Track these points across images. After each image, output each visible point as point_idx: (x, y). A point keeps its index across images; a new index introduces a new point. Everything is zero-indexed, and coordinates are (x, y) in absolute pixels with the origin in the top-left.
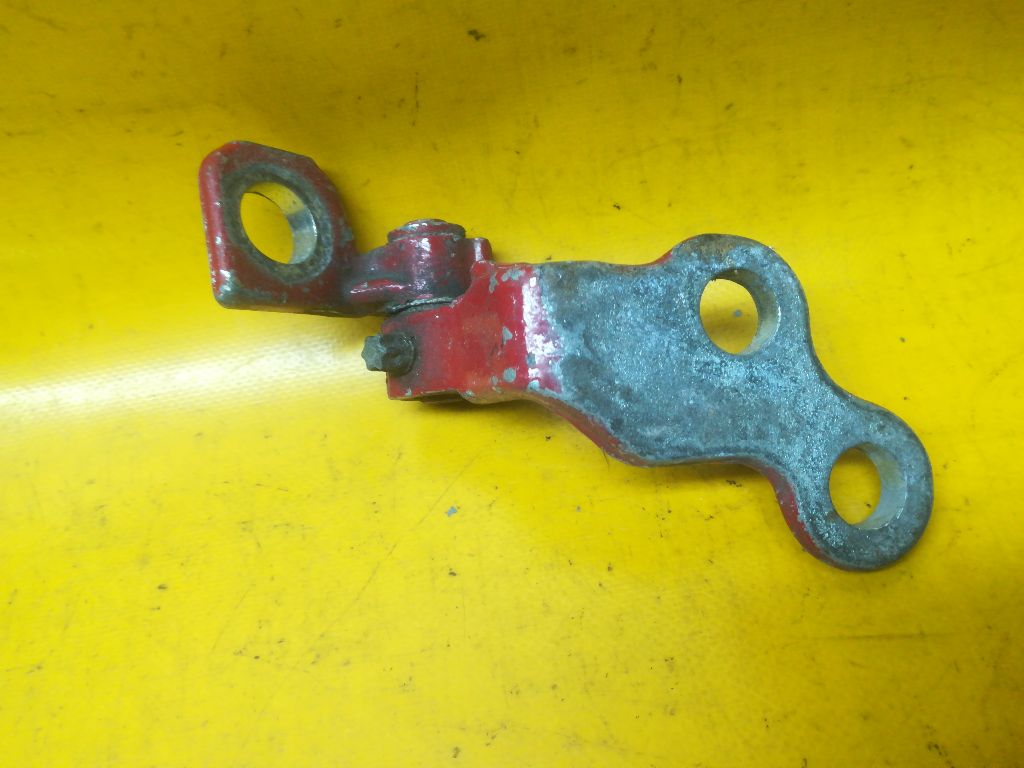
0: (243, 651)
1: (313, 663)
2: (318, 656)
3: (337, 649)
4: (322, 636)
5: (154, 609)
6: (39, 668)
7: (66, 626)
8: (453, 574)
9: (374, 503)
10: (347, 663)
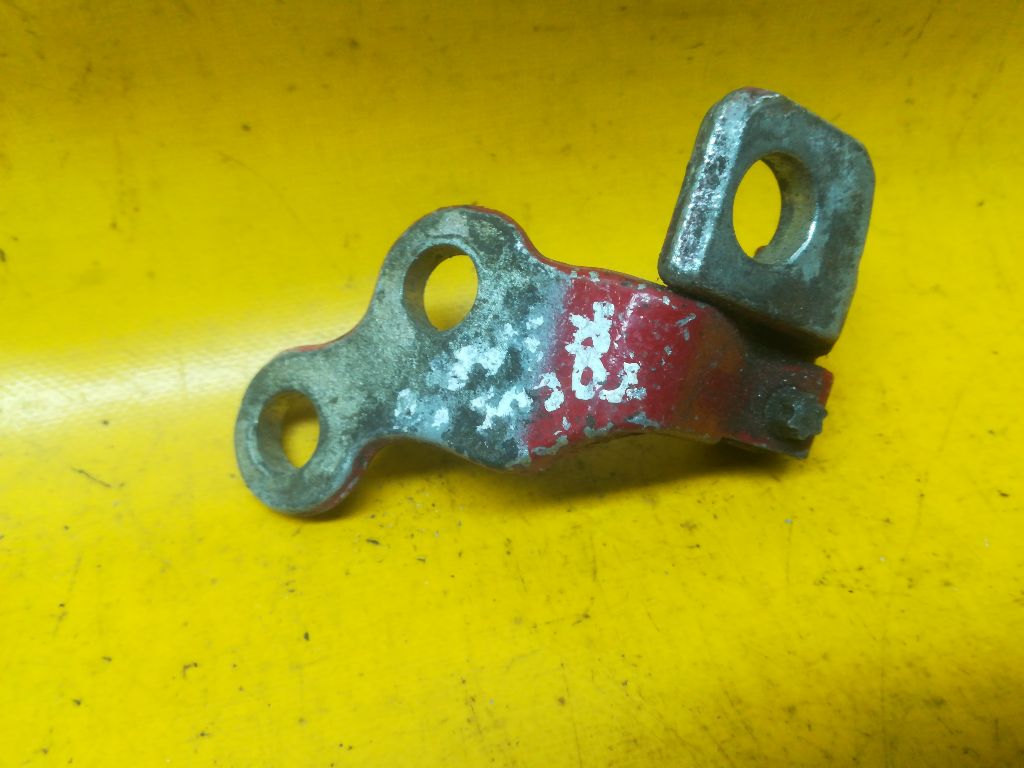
0: (825, 581)
1: (910, 587)
2: (911, 580)
3: (927, 571)
4: (903, 560)
5: (692, 547)
6: (587, 616)
7: (595, 572)
8: (1004, 495)
9: (881, 435)
10: (947, 584)
